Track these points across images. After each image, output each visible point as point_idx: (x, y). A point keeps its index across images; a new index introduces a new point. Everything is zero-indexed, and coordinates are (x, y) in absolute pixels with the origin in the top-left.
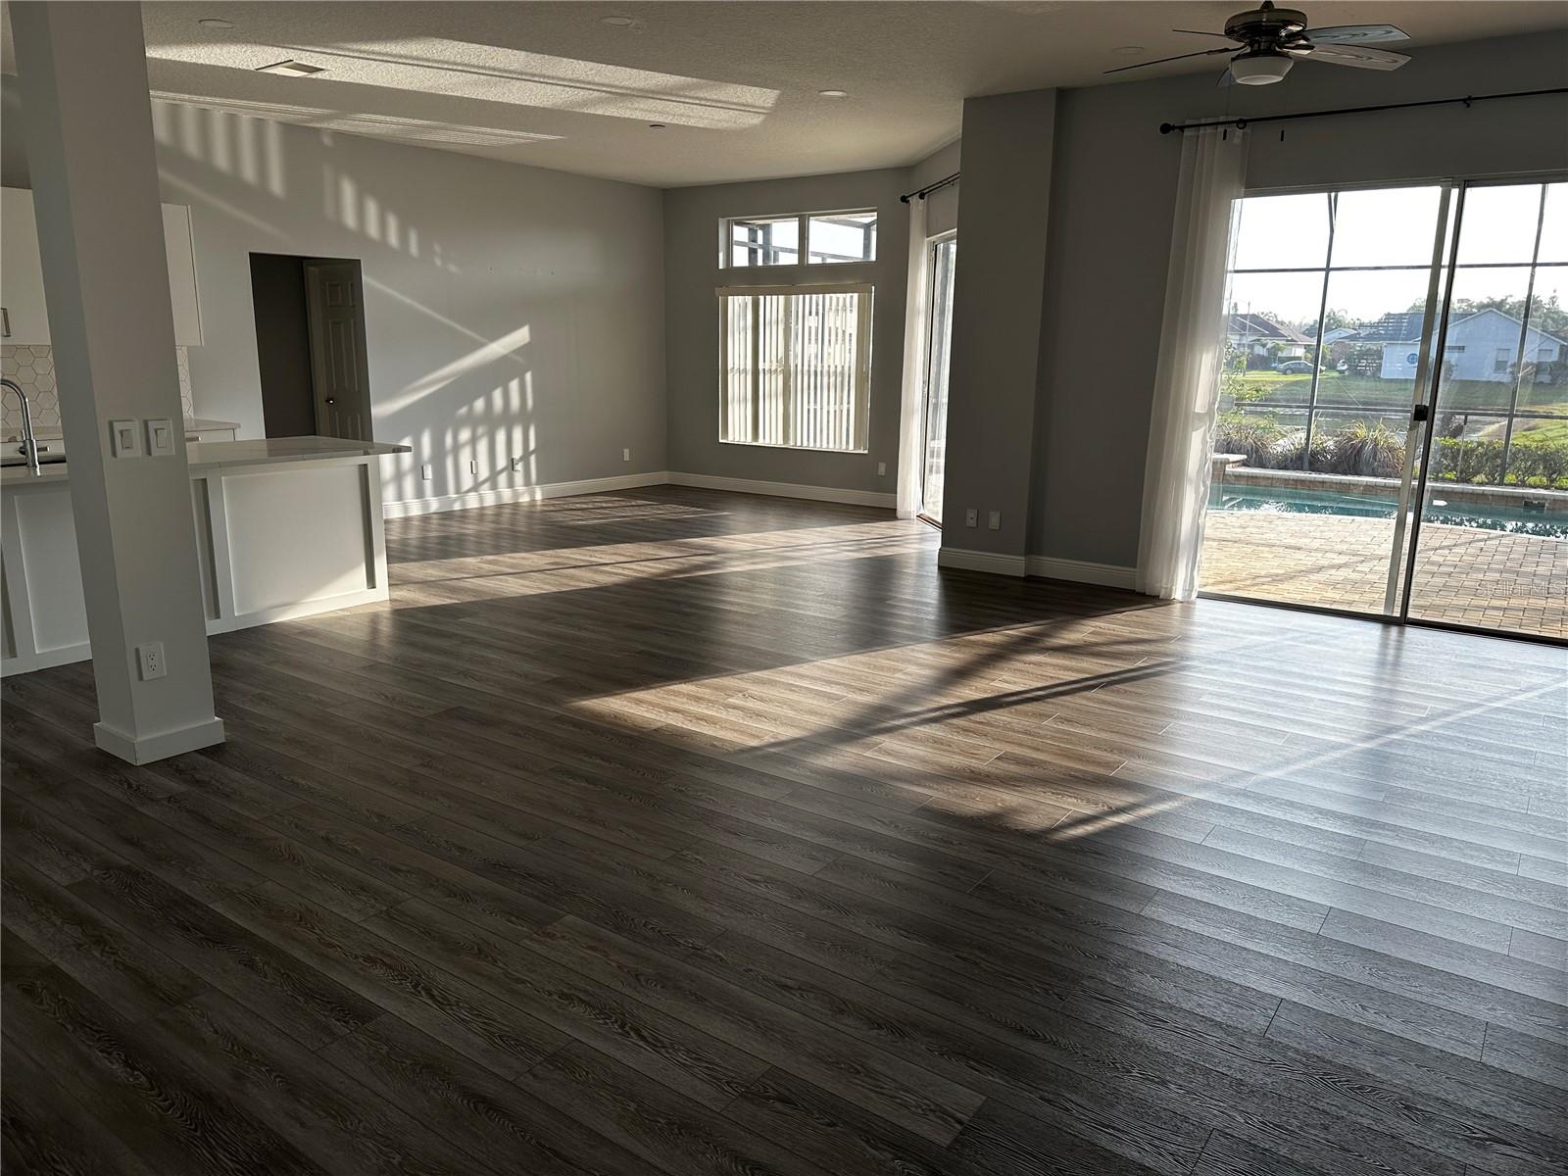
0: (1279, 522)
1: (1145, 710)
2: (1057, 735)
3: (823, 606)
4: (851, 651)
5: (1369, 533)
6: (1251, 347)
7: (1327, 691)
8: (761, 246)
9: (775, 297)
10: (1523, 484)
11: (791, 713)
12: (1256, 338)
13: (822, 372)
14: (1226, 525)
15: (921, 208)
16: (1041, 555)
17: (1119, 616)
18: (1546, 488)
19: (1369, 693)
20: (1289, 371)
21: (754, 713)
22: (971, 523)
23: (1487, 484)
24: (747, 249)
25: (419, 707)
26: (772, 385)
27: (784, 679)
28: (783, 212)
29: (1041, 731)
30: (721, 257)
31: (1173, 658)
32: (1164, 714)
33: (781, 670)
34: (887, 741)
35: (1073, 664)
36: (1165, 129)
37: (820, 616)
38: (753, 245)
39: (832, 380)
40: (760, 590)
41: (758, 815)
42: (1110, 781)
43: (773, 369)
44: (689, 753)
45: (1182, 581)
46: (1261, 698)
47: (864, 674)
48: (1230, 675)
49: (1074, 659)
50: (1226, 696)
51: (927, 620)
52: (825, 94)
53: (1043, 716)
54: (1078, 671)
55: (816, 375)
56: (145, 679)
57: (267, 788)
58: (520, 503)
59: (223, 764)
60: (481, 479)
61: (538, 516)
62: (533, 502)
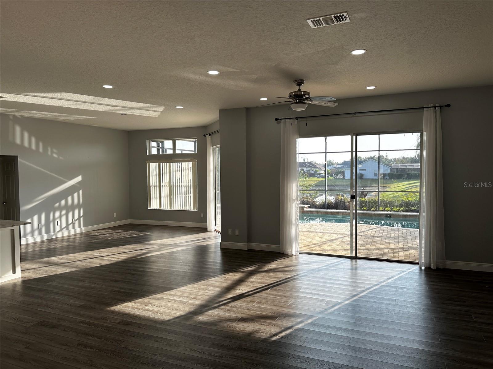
0: (320, 226)
1: (285, 296)
2: (258, 309)
5: (345, 228)
6: (309, 171)
7: (337, 284)
8: (161, 148)
9: (165, 164)
10: (385, 210)
11: (168, 311)
12: (310, 168)
13: (182, 186)
14: (305, 227)
15: (210, 138)
16: (252, 242)
17: (276, 262)
18: (391, 211)
19: (349, 284)
20: (320, 177)
21: (155, 312)
22: (230, 233)
23: (375, 210)
24: (156, 149)
26: (165, 191)
27: (166, 297)
28: (168, 138)
29: (252, 308)
30: (147, 151)
31: (291, 276)
32: (290, 297)
33: (166, 293)
34: (202, 318)
35: (263, 281)
36: (276, 119)
37: (181, 270)
38: (158, 148)
39: (185, 188)
40: (160, 262)
41: (154, 355)
42: (274, 325)
43: (166, 185)
44: (130, 331)
45: (294, 249)
46: (318, 288)
47: (195, 292)
48: (309, 280)
49: (263, 279)
50: (308, 288)
51: (216, 268)
52: (177, 107)
53: (253, 302)
54: (263, 283)
55: (180, 187)
58: (76, 234)
60: (62, 228)
61: (82, 239)
62: (81, 233)
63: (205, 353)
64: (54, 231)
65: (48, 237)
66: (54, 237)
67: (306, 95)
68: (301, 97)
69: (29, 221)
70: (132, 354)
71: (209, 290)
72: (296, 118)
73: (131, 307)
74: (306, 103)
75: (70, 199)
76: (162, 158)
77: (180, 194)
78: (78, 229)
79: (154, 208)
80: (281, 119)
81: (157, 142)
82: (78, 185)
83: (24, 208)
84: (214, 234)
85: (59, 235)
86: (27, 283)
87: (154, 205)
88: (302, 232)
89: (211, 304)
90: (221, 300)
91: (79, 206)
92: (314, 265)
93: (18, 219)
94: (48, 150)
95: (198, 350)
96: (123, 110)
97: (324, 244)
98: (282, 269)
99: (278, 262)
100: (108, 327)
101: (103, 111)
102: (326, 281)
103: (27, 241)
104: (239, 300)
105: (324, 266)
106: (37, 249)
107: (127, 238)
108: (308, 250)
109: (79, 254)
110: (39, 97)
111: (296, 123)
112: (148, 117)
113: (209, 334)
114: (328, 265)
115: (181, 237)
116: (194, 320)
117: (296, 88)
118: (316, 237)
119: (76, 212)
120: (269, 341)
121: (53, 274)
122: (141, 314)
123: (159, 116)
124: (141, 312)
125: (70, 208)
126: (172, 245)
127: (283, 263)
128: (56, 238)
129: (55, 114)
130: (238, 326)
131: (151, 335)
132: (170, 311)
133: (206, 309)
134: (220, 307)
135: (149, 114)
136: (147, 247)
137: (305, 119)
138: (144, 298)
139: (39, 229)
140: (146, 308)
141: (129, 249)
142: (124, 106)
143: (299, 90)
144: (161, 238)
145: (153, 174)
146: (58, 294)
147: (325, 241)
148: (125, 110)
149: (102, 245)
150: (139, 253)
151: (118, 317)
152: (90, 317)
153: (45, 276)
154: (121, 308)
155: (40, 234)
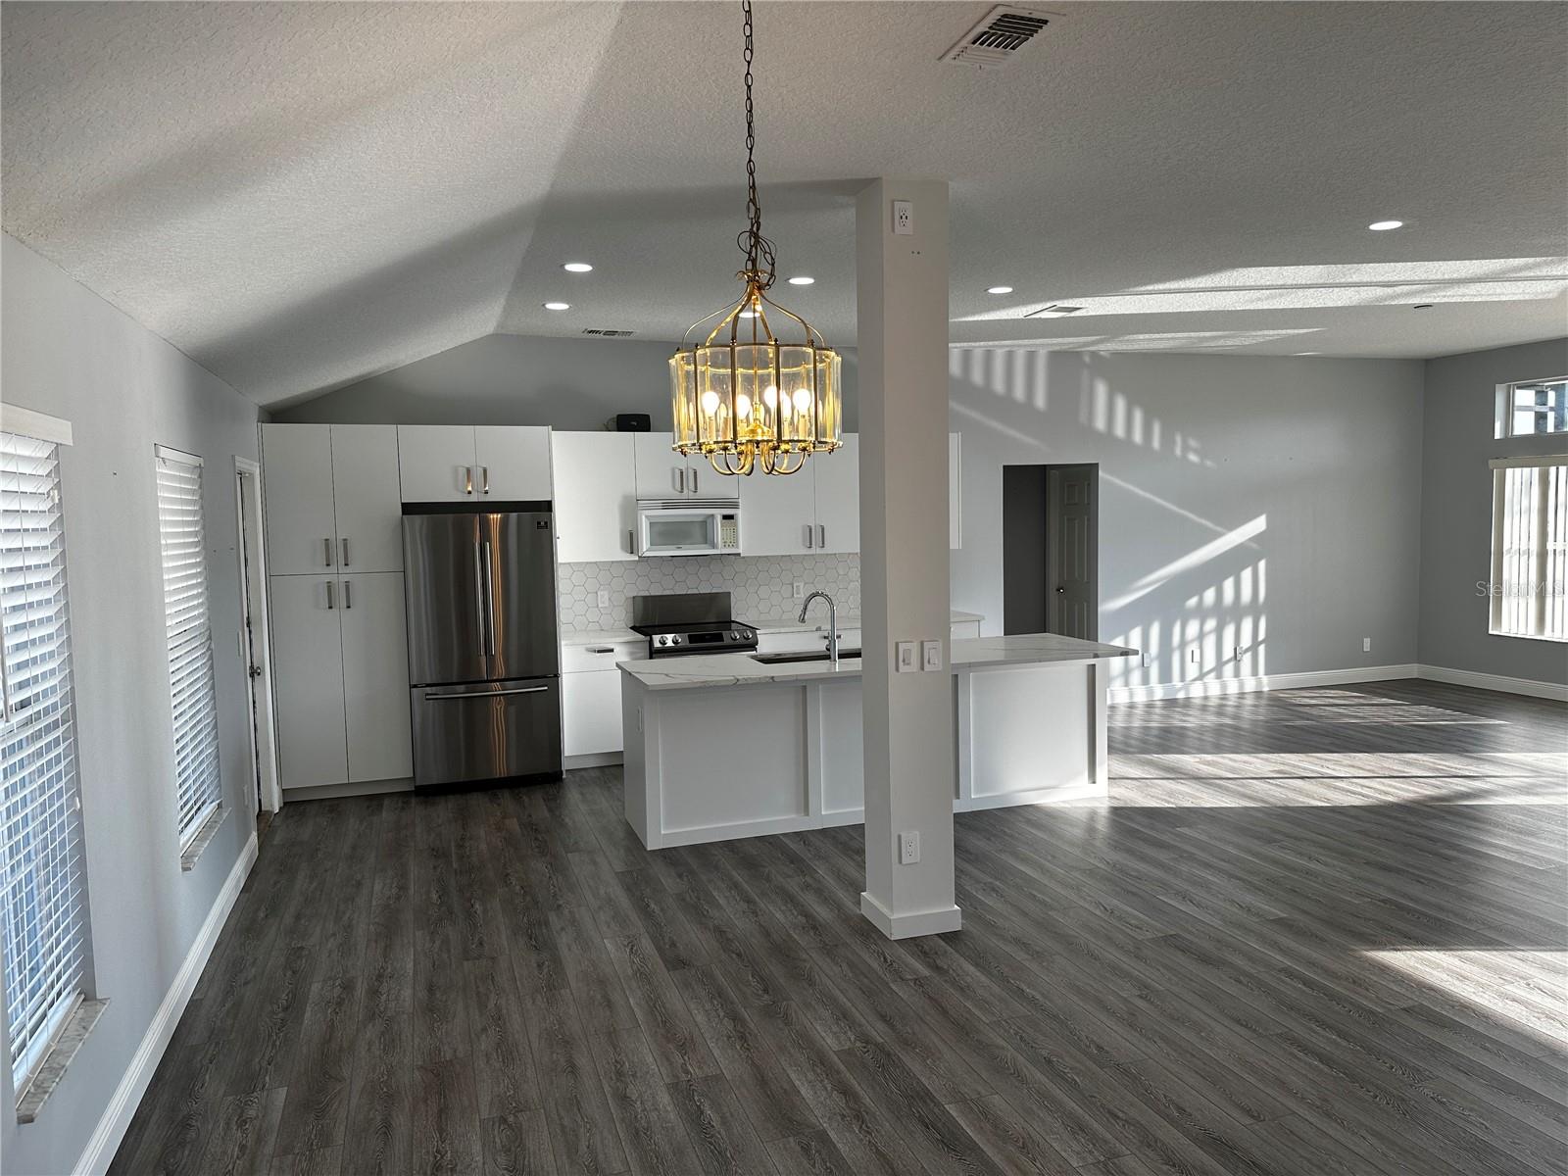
8: (1552, 409)
21: (1543, 1013)
24: (1533, 413)
25: (1137, 927)
30: (1498, 426)
38: (1542, 409)
56: (904, 862)
57: (996, 989)
58: (1244, 693)
59: (957, 951)
60: (1205, 670)
61: (1261, 710)
62: (1258, 694)
64: (1183, 678)
65: (1165, 694)
66: (1181, 695)
69: (1120, 643)
70: (1465, 1131)
73: (1449, 970)
75: (1228, 585)
76: (1558, 447)
78: (1250, 680)
79: (1514, 630)
81: (1539, 389)
82: (1254, 546)
83: (1109, 605)
85: (1196, 692)
86: (1122, 815)
87: (1514, 619)
93: (1093, 636)
96: (1423, 291)
100: (1373, 1013)
101: (1354, 304)
103: (1114, 696)
106: (1137, 723)
107: (1414, 728)
112: (1514, 302)
121: (1188, 804)
122: (1486, 1003)
124: (1486, 996)
125: (1233, 614)
128: (1188, 699)
135: (1523, 292)
136: (1487, 769)
138: (1495, 953)
139: (1144, 667)
140: (1507, 987)
141: (1421, 767)
144: (1543, 747)
145: (1516, 508)
146: (1210, 866)
148: (1430, 291)
149: (1327, 740)
150: (1462, 789)
151: (1403, 991)
152: (1312, 964)
153: (1167, 805)
154: (1411, 964)
155: (1145, 680)
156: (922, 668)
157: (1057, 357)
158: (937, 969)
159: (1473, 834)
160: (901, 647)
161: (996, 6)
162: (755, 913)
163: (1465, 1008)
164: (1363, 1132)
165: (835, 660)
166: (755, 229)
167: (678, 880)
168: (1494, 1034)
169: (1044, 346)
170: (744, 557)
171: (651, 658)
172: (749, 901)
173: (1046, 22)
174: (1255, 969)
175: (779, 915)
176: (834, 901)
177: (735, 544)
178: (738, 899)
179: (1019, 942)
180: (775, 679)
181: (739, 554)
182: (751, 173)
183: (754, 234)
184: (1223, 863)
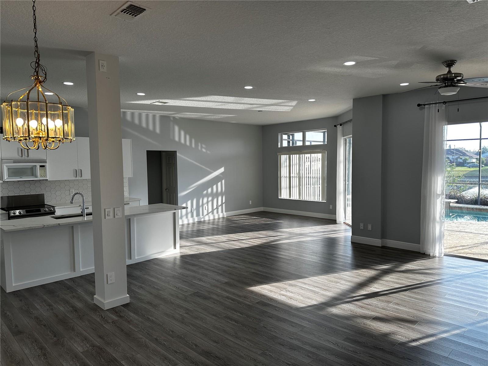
0: (470, 225)
1: (426, 301)
2: (394, 310)
3: (312, 257)
4: (321, 274)
6: (457, 159)
8: (291, 140)
9: (295, 155)
11: (302, 298)
12: (458, 156)
13: (311, 177)
14: (451, 226)
15: (341, 129)
16: (386, 239)
17: (415, 262)
20: (471, 167)
21: (289, 298)
22: (362, 228)
24: (287, 141)
25: (186, 291)
26: (295, 182)
27: (299, 284)
28: (298, 131)
29: (388, 308)
30: (279, 144)
31: (434, 279)
32: (432, 302)
33: (298, 281)
34: (334, 310)
35: (399, 281)
36: (419, 105)
37: (311, 260)
38: (289, 140)
39: (314, 179)
40: (291, 250)
41: (290, 338)
42: (413, 329)
43: (295, 176)
44: (268, 312)
45: (437, 250)
46: (468, 296)
47: (326, 283)
48: (456, 287)
49: (399, 279)
50: (455, 295)
51: (348, 263)
52: (309, 100)
53: (389, 302)
54: (401, 284)
55: (309, 178)
56: (109, 283)
57: (140, 319)
58: (219, 218)
59: (128, 310)
60: (209, 212)
61: (224, 222)
62: (223, 218)
63: (339, 345)
64: (203, 215)
65: (198, 219)
66: (202, 220)
67: (458, 77)
68: (452, 79)
69: (184, 205)
70: (271, 334)
71: (341, 284)
72: (444, 102)
73: (268, 290)
74: (458, 86)
75: (215, 187)
76: (293, 150)
77: (309, 185)
78: (221, 214)
79: (284, 197)
80: (424, 105)
81: (288, 135)
82: (221, 176)
83: (181, 194)
84: (344, 227)
85: (207, 218)
86: (184, 258)
87: (284, 195)
88: (447, 231)
89: (344, 298)
90: (354, 295)
91: (222, 194)
92: (463, 270)
93: (176, 204)
94: (198, 146)
95: (332, 342)
96: (260, 107)
97: (475, 246)
98: (423, 271)
99: (417, 262)
100: (249, 305)
101: (243, 109)
102: (478, 289)
103: (183, 222)
104: (373, 298)
105: (476, 272)
106: (190, 229)
107: (261, 224)
108: (456, 252)
109: (222, 236)
110: (194, 100)
111: (443, 108)
112: (281, 112)
113: (343, 327)
114: (481, 271)
115: (310, 227)
116: (327, 311)
117: (445, 70)
118: (465, 238)
119: (220, 198)
120: (408, 345)
121: (203, 252)
122: (276, 297)
123: (291, 110)
124: (276, 295)
125: (215, 195)
126: (301, 234)
127: (423, 264)
128: (204, 221)
129: (204, 114)
130: (373, 324)
131: (287, 319)
132: (303, 299)
133: (338, 302)
134: (353, 303)
135: (283, 109)
136: (279, 234)
137: (457, 103)
138: (279, 283)
139: (192, 212)
140: (281, 292)
141: (263, 235)
142: (261, 103)
143: (450, 72)
144: (291, 227)
145: (284, 166)
146: (208, 270)
147: (477, 244)
148: (262, 107)
149: (240, 230)
150: (272, 240)
151: (257, 298)
152: (234, 294)
153: (197, 253)
154: (259, 289)
155: (192, 216)
156: (114, 217)
157: (162, 117)
158: (121, 317)
159: (275, 252)
160: (107, 210)
161: (128, 1)
162: (52, 309)
163: (271, 299)
164: (246, 341)
165: (85, 216)
166: (38, 61)
167: (20, 302)
168: (278, 306)
169: (158, 113)
170: (49, 181)
171: (9, 219)
172: (50, 305)
173: (145, 10)
174: (219, 298)
175: (62, 308)
176: (84, 300)
177: (46, 176)
178: (45, 305)
179: (149, 303)
180: (60, 224)
181: (47, 180)
182: (36, 41)
183: (37, 63)
184: (212, 268)
